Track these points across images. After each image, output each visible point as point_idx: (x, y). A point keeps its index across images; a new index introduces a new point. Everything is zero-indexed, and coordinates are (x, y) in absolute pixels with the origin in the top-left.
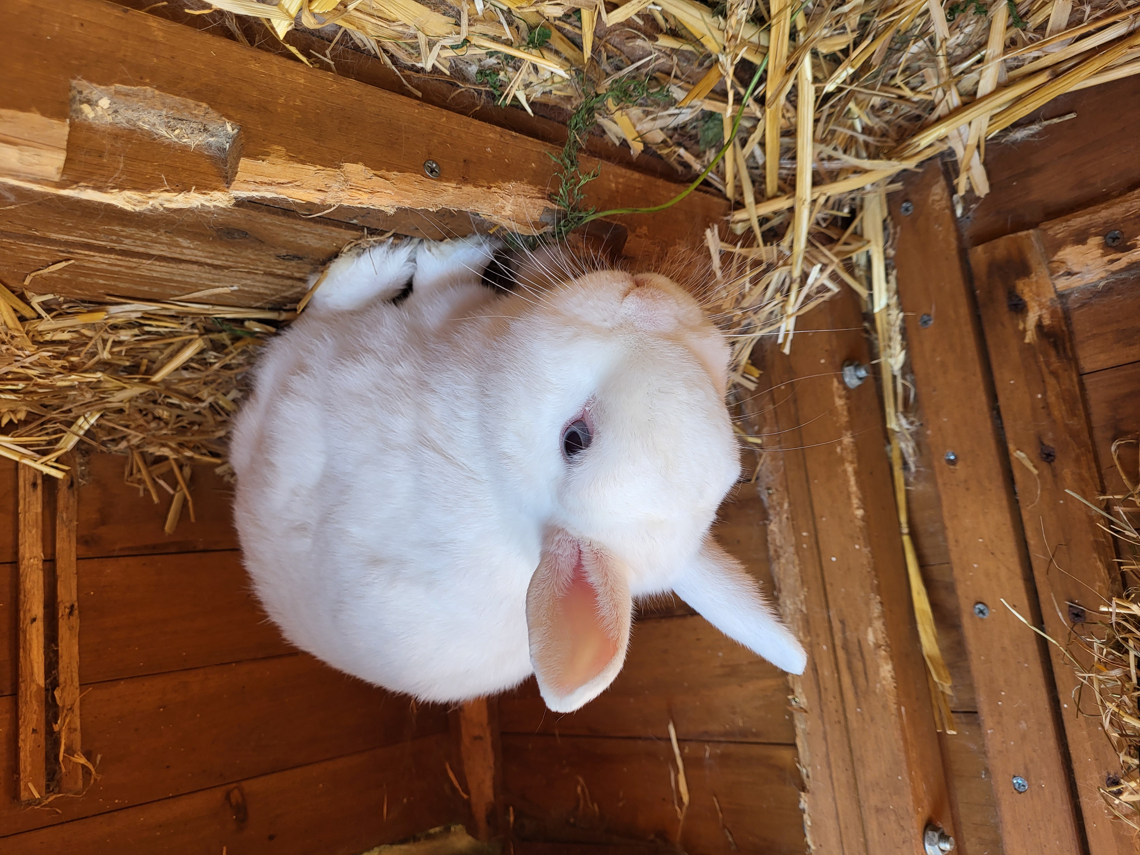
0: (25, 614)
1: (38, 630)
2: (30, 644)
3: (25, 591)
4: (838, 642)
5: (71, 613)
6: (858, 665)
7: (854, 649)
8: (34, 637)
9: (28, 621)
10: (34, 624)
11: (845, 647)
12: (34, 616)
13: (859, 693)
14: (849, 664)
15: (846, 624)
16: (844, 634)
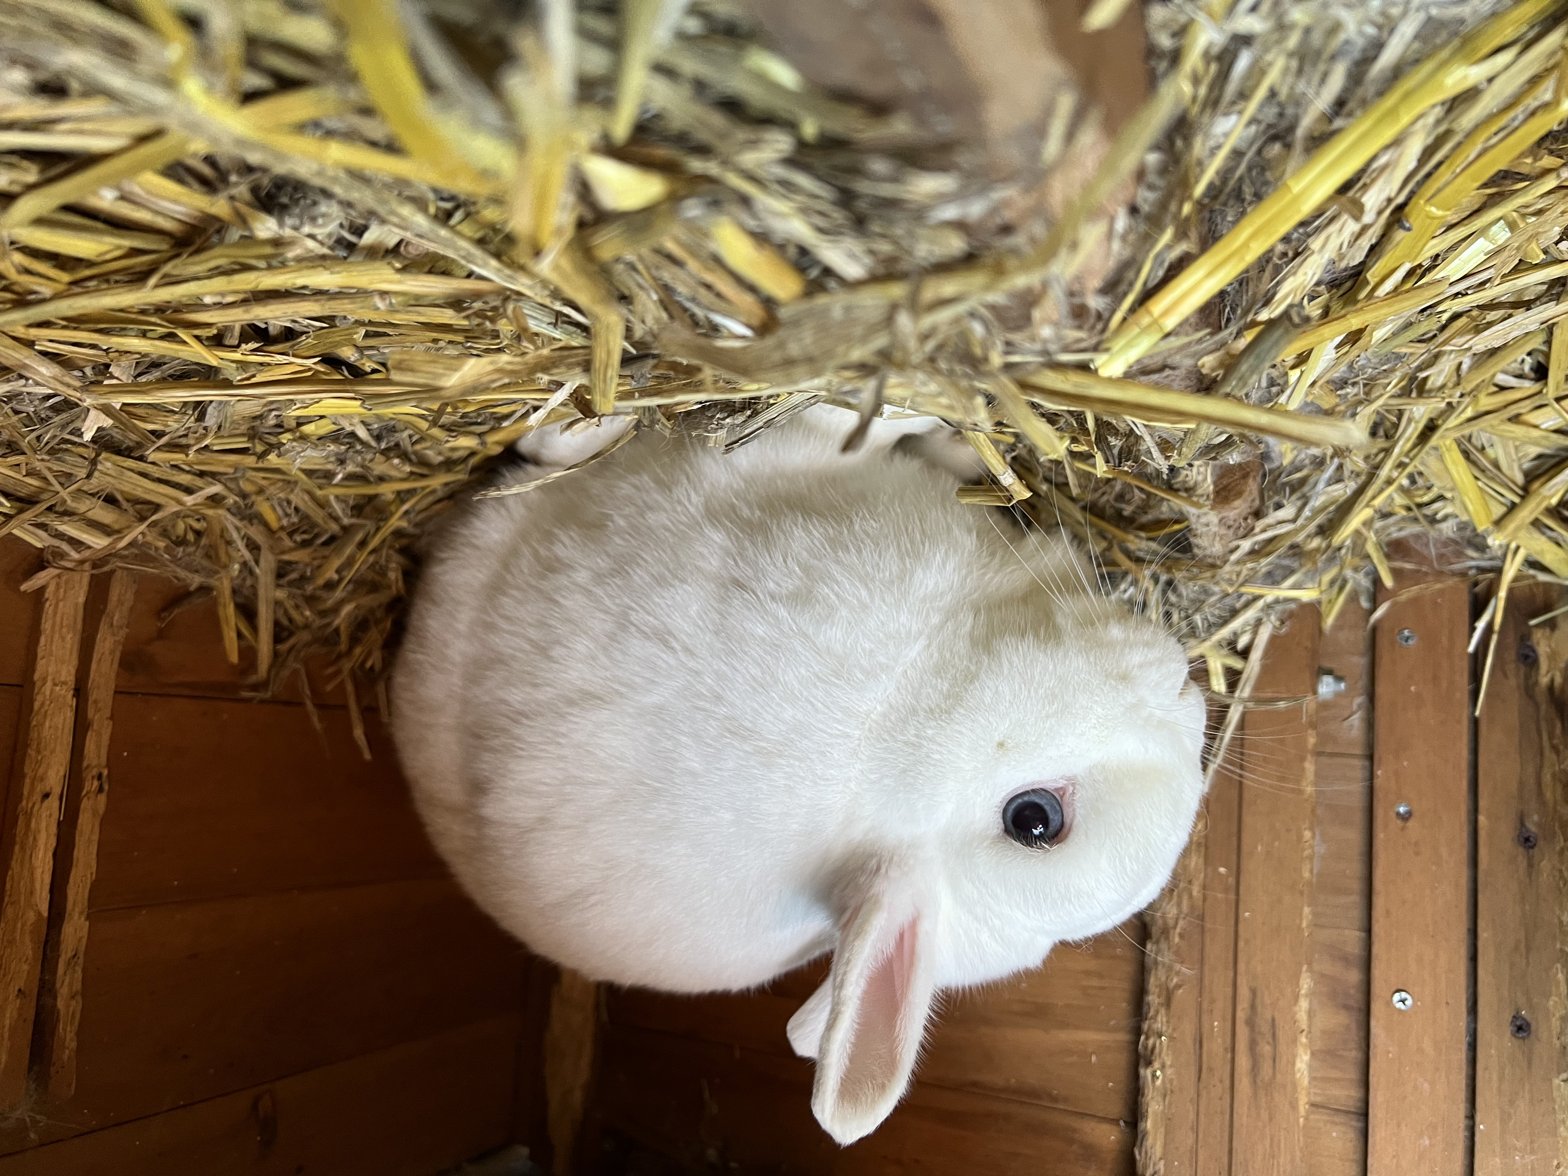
0: (32, 784)
1: (50, 815)
2: (35, 839)
3: (39, 744)
4: (1241, 1015)
5: (100, 790)
6: (1266, 1049)
7: (1265, 1028)
8: (43, 824)
9: (37, 797)
10: (47, 803)
11: (1251, 1023)
12: (48, 789)
13: (1259, 1082)
14: (1253, 1045)
15: (1259, 994)
16: (1253, 1007)
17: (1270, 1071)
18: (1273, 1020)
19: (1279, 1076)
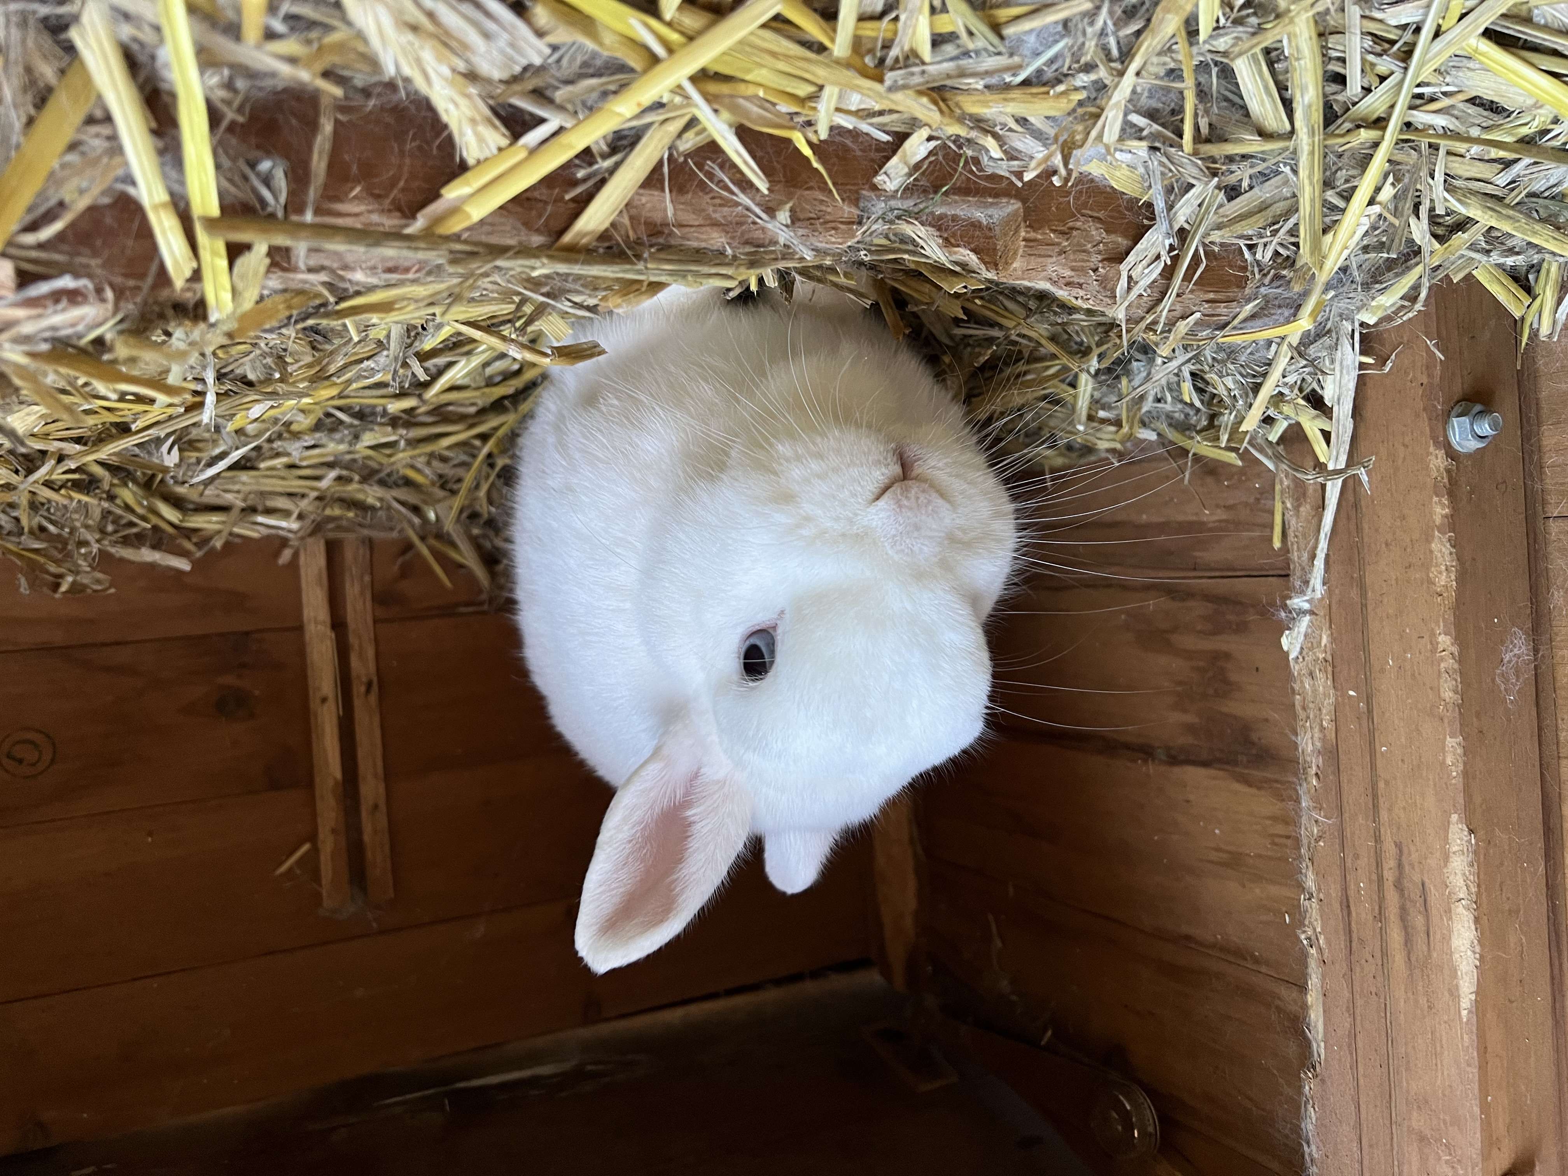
0: (314, 692)
1: (331, 711)
4: (1389, 876)
6: (1418, 920)
7: (1415, 893)
8: (327, 718)
13: (1413, 959)
14: (1403, 913)
15: (1405, 850)
16: (1400, 865)
17: (1425, 949)
18: (1423, 885)
19: (1435, 955)
